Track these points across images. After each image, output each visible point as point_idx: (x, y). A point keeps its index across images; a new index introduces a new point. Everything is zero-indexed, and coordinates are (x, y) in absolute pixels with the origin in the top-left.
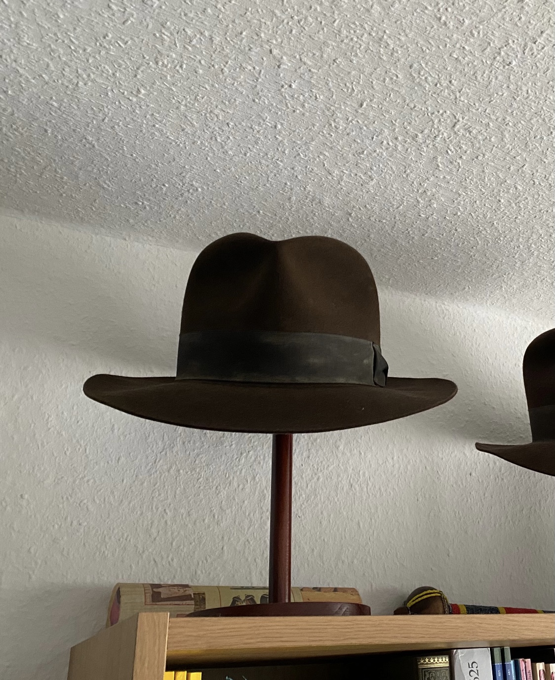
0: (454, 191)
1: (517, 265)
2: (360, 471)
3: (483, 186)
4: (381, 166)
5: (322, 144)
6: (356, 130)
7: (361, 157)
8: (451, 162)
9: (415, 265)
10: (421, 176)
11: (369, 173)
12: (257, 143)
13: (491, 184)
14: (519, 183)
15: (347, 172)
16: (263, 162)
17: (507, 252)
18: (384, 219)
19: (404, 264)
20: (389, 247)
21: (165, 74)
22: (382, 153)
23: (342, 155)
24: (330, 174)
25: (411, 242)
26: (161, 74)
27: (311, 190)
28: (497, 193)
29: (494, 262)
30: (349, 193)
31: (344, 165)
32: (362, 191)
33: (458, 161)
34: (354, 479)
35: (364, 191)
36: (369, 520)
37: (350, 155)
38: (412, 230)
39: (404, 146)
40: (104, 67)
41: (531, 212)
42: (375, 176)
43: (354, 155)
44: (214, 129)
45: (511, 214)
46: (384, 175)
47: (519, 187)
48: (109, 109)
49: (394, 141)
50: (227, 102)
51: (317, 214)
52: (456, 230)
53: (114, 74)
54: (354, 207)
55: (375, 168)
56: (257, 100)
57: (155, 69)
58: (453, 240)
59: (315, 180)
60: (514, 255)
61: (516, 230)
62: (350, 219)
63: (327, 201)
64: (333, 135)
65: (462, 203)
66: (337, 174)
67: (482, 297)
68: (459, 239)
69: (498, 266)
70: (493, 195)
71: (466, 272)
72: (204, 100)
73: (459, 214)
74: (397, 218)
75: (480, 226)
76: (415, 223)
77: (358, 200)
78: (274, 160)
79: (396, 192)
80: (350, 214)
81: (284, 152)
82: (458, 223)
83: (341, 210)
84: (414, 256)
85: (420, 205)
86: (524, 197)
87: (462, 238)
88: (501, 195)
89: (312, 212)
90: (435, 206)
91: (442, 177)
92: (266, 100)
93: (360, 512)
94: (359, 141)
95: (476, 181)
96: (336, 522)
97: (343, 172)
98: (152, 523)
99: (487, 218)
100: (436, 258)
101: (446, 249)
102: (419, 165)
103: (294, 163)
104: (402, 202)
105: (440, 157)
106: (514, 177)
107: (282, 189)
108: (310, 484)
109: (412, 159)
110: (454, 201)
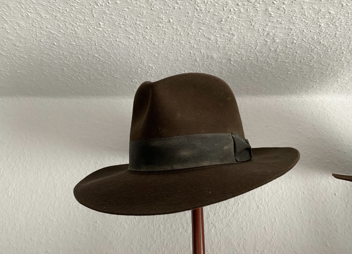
0: (287, 28)
1: (345, 65)
2: (262, 198)
3: (305, 19)
4: (236, 25)
5: (198, 23)
6: (212, 8)
7: (222, 24)
8: (278, 9)
9: (278, 79)
10: (262, 25)
11: (230, 32)
12: (165, 34)
13: (310, 16)
14: (331, 9)
15: (218, 36)
16: (174, 43)
17: (335, 58)
18: (250, 57)
19: (272, 80)
20: (260, 73)
21: (105, 10)
22: (233, 17)
23: (211, 26)
24: (210, 39)
25: (271, 67)
26: (103, 11)
27: (204, 52)
28: (316, 20)
29: (328, 66)
30: (225, 48)
31: (215, 32)
32: (231, 44)
33: (283, 7)
34: (259, 203)
35: (232, 44)
36: (271, 226)
37: (216, 25)
38: (269, 60)
39: (244, 8)
40: (79, 17)
41: (346, 27)
42: (234, 33)
43: (218, 24)
44: (142, 33)
45: (331, 32)
46: (240, 31)
47: (332, 12)
48: (94, 38)
49: (237, 7)
50: (140, 15)
51: (213, 64)
52: (297, 53)
53: (85, 19)
54: (231, 55)
55: (233, 28)
56: (153, 9)
57: (99, 9)
58: (296, 59)
59: (204, 46)
60: (341, 59)
61: (338, 42)
62: (232, 62)
63: (215, 56)
64: (201, 15)
65: (295, 34)
66: (214, 39)
67: (326, 89)
68: (300, 58)
69: (332, 68)
70: (314, 22)
71: (311, 77)
72: (129, 18)
73: (295, 42)
74: (258, 55)
75: (311, 46)
76: (269, 55)
77: (231, 50)
78: (178, 41)
79: (251, 39)
80: (230, 60)
81: (181, 35)
82: (296, 48)
83: (225, 59)
84: (276, 74)
85: (269, 43)
86: (337, 17)
87: (302, 57)
88: (320, 21)
89: (210, 64)
90: (278, 41)
91: (275, 21)
92: (157, 6)
93: (265, 222)
94: (217, 14)
95: (300, 17)
96: (251, 228)
97: (216, 36)
98: (154, 232)
99: (315, 39)
100: (290, 73)
101: (294, 66)
102: (258, 17)
103: (189, 39)
104: (256, 44)
105: (270, 8)
106: (326, 6)
107: (190, 56)
108: (234, 207)
109: (252, 15)
110: (289, 35)
